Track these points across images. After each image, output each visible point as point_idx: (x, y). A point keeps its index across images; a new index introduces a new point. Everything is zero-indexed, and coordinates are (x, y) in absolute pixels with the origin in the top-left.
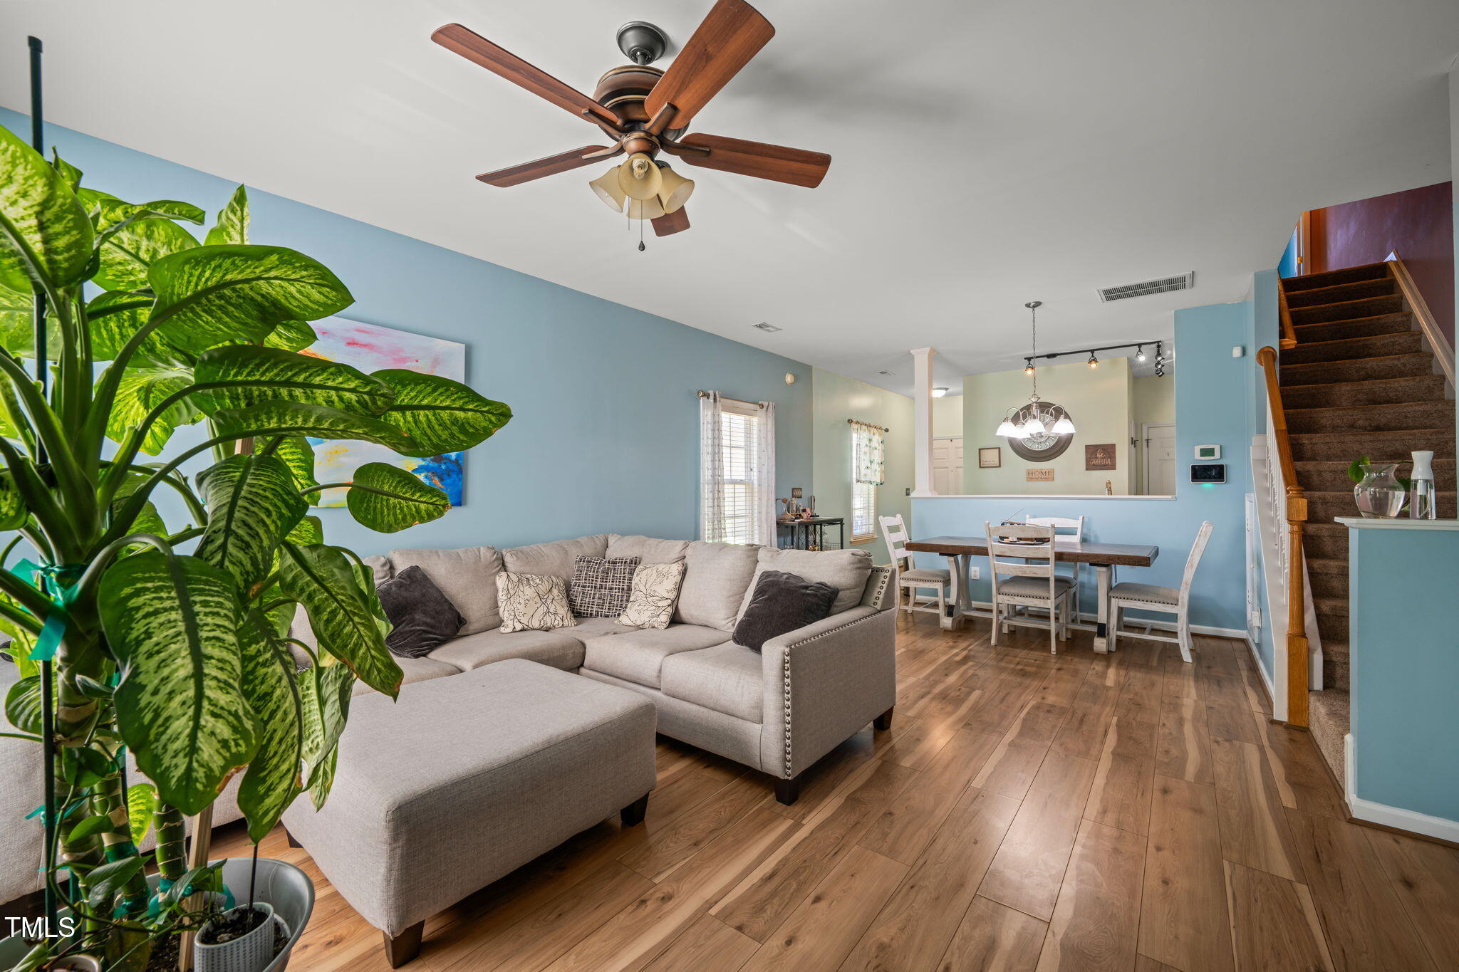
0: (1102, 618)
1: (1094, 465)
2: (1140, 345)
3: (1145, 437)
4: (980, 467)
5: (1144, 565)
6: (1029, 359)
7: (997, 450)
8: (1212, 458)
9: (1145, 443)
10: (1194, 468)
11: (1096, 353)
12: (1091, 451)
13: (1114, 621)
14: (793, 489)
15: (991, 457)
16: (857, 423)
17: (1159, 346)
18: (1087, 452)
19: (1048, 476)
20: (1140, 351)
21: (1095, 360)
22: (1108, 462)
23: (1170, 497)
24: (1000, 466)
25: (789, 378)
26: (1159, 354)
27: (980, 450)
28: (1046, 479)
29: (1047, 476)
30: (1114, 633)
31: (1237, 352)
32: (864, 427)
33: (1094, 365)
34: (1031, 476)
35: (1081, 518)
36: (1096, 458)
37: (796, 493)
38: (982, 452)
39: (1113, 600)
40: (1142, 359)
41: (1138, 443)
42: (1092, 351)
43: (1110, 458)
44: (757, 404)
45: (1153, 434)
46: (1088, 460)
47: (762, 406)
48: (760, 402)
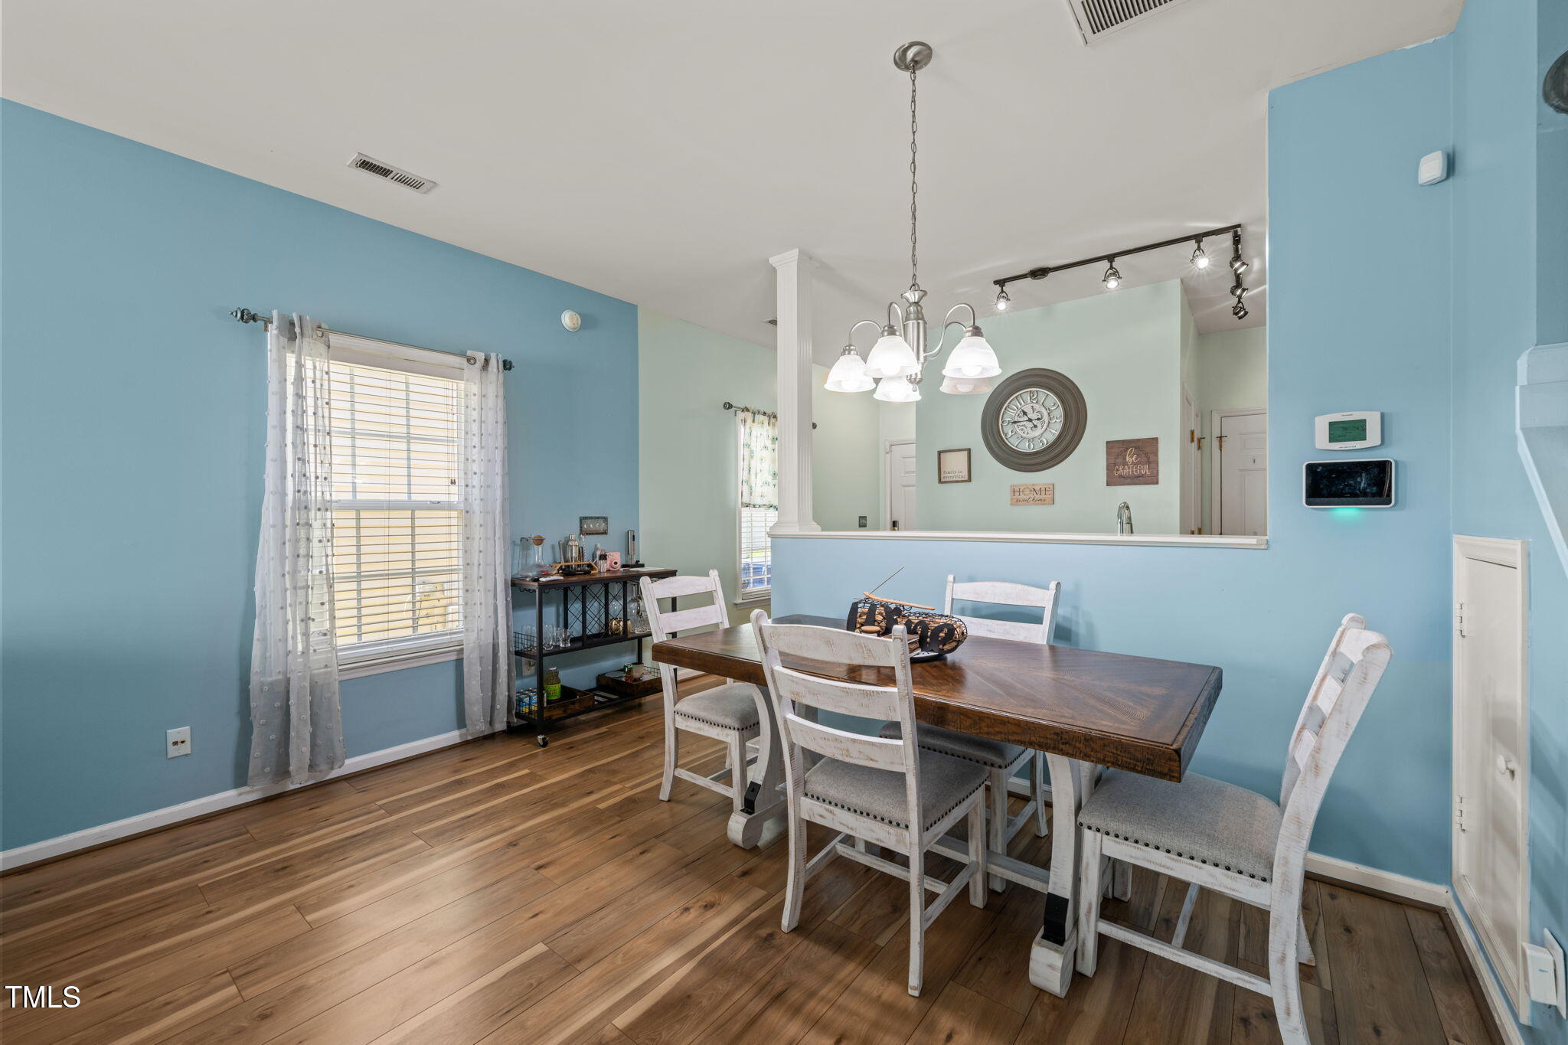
0: (1059, 882)
1: (1121, 476)
2: (1198, 238)
3: (1216, 433)
4: (940, 481)
5: (1162, 775)
6: (1001, 283)
7: (966, 453)
8: (1358, 445)
9: (1216, 443)
10: (1311, 469)
11: (1118, 262)
12: (1117, 450)
13: (1090, 894)
14: (582, 520)
15: (956, 464)
16: (746, 409)
17: (1237, 240)
18: (1108, 453)
19: (1045, 496)
20: (1199, 248)
21: (1116, 274)
22: (1145, 470)
23: (1251, 540)
24: (969, 480)
25: (568, 319)
26: (1237, 257)
27: (940, 453)
28: (1042, 501)
29: (1043, 496)
30: (1090, 926)
31: (1431, 167)
32: (761, 417)
33: (1112, 284)
34: (1018, 496)
35: (1053, 585)
36: (1125, 464)
37: (591, 526)
38: (942, 455)
39: (1088, 835)
40: (1203, 263)
41: (1205, 443)
42: (1111, 258)
43: (1149, 462)
44: (462, 354)
45: (1229, 427)
46: (1110, 468)
47: (471, 360)
48: (469, 353)
